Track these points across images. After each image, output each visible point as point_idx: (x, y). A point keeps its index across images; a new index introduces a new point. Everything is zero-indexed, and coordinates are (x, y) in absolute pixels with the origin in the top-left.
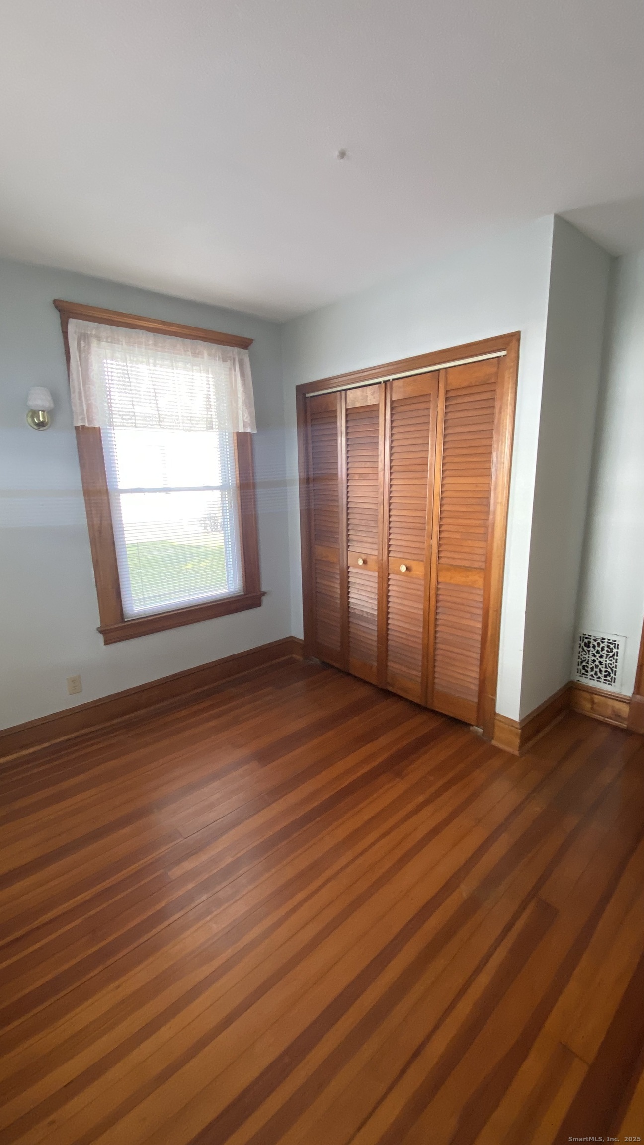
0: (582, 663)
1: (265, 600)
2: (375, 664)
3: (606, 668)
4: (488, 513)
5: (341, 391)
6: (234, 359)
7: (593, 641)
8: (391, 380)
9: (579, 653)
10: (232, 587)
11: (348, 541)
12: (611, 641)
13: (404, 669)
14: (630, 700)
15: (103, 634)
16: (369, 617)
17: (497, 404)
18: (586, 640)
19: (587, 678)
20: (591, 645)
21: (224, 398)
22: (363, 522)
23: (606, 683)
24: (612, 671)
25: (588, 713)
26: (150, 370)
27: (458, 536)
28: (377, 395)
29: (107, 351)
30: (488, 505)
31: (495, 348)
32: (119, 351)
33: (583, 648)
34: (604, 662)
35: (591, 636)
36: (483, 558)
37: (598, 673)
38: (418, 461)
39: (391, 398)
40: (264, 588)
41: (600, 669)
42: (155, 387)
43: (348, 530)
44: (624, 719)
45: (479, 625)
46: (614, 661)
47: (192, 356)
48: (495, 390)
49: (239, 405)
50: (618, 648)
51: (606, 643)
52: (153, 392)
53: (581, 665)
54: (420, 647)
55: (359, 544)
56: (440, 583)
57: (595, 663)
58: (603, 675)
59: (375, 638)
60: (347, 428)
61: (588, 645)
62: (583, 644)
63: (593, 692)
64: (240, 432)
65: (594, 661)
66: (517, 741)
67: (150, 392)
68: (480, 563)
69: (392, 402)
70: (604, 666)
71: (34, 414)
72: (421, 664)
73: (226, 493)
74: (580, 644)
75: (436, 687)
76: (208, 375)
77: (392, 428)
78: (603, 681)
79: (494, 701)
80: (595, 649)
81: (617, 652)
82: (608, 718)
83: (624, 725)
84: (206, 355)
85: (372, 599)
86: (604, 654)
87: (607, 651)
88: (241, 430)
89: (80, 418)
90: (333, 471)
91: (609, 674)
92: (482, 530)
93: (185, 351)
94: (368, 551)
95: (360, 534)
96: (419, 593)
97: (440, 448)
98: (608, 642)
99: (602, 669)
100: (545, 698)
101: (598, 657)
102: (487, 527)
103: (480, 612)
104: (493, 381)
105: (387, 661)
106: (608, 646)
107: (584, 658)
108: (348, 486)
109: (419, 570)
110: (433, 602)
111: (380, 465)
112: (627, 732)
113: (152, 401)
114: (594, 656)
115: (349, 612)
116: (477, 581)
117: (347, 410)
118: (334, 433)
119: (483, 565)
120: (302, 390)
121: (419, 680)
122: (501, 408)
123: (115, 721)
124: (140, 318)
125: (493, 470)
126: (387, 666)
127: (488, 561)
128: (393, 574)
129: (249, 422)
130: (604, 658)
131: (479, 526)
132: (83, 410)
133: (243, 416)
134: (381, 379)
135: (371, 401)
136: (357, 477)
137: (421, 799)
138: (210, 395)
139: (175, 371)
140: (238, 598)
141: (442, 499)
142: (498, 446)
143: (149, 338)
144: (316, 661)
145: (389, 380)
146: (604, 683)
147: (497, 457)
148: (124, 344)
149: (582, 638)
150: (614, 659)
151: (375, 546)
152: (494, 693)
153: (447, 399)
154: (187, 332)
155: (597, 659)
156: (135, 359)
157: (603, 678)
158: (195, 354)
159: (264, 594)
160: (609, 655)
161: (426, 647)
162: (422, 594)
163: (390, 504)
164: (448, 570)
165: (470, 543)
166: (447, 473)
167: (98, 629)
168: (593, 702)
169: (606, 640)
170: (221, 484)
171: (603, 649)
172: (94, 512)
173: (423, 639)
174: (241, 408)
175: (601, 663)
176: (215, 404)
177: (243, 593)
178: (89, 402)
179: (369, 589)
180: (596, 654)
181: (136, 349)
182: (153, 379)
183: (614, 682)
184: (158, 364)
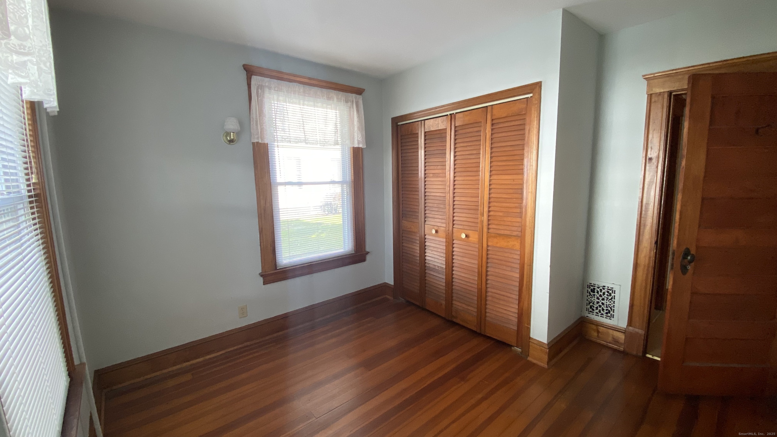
0: (589, 303)
1: (368, 257)
2: (444, 303)
3: (607, 307)
4: (522, 199)
5: (421, 121)
6: (353, 102)
7: (597, 288)
8: (455, 114)
9: (587, 297)
10: (346, 248)
11: (425, 218)
12: (609, 288)
13: (464, 306)
14: (625, 331)
15: (263, 277)
16: (440, 269)
17: (527, 127)
18: (592, 288)
19: (593, 314)
20: (596, 291)
21: (346, 126)
22: (436, 205)
23: (607, 318)
24: (611, 309)
25: (594, 339)
26: (300, 108)
27: (501, 214)
28: (445, 123)
29: (275, 96)
30: (522, 194)
31: (526, 92)
32: (282, 96)
33: (590, 293)
34: (605, 303)
35: (595, 284)
36: (520, 229)
37: (602, 311)
38: (474, 165)
39: (455, 125)
40: (367, 249)
41: (602, 308)
42: (303, 118)
43: (425, 210)
44: (621, 344)
45: (518, 275)
46: (612, 302)
47: (327, 99)
48: (525, 119)
49: (355, 130)
50: (615, 293)
51: (606, 290)
52: (302, 122)
53: (589, 305)
54: (476, 290)
55: (433, 220)
56: (489, 246)
57: (599, 304)
58: (605, 312)
59: (444, 285)
60: (425, 144)
61: (593, 291)
62: (590, 290)
63: (598, 324)
64: (355, 147)
65: (598, 303)
66: (546, 358)
67: (300, 121)
68: (518, 233)
69: (455, 127)
70: (605, 306)
71: (228, 134)
72: (476, 302)
73: (345, 186)
74: (588, 290)
75: (487, 319)
76: (336, 111)
77: (455, 144)
78: (605, 316)
79: (529, 329)
80: (598, 294)
81: (614, 296)
82: (609, 343)
83: (622, 349)
84: (335, 99)
85: (442, 257)
86: (605, 297)
87: (607, 295)
88: (356, 146)
89: (256, 137)
90: (415, 172)
91: (609, 312)
92: (518, 210)
93: (322, 96)
94: (439, 224)
95: (433, 213)
96: (475, 253)
97: (488, 156)
98: (607, 289)
99: (604, 308)
100: (565, 328)
101: (601, 300)
102: (521, 208)
103: (518, 266)
104: (524, 113)
105: (452, 300)
106: (608, 292)
107: (591, 300)
108: (425, 181)
109: (474, 237)
110: (484, 260)
111: (447, 167)
112: (624, 353)
113: (301, 127)
114: (598, 299)
115: (425, 266)
116: (515, 245)
117: (425, 132)
118: (417, 147)
119: (519, 234)
120: (395, 121)
121: (475, 314)
122: (529, 130)
123: (267, 338)
124: (295, 76)
125: (525, 170)
126: (452, 304)
127: (523, 231)
128: (456, 240)
129: (361, 140)
130: (605, 300)
131: (516, 207)
132: (258, 132)
133: (358, 137)
134: (448, 113)
135: (441, 127)
136: (431, 175)
137: (480, 396)
138: (337, 123)
139: (316, 108)
140: (351, 255)
141: (490, 189)
142: (528, 154)
143: (301, 88)
144: (402, 300)
145: (454, 113)
146: (606, 318)
147: (527, 162)
148: (285, 91)
149: (589, 287)
150: (612, 301)
151: (443, 221)
152: (529, 324)
153: (492, 125)
154: (324, 84)
155: (600, 301)
156: (291, 101)
157: (605, 314)
158: (329, 98)
159: (368, 253)
160: (608, 298)
161: (480, 290)
162: (476, 253)
163: (454, 193)
164: (495, 237)
165: (509, 219)
166: (493, 172)
167: (260, 274)
168: (598, 332)
169: (606, 288)
170: (342, 180)
171: (604, 294)
172: (261, 197)
173: (478, 285)
174: (356, 131)
175: (603, 304)
176: (340, 129)
177: (354, 252)
178: (262, 127)
179: (439, 250)
180: (599, 298)
181: (293, 95)
182: (302, 114)
183: (613, 317)
184: (305, 104)
